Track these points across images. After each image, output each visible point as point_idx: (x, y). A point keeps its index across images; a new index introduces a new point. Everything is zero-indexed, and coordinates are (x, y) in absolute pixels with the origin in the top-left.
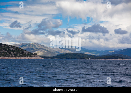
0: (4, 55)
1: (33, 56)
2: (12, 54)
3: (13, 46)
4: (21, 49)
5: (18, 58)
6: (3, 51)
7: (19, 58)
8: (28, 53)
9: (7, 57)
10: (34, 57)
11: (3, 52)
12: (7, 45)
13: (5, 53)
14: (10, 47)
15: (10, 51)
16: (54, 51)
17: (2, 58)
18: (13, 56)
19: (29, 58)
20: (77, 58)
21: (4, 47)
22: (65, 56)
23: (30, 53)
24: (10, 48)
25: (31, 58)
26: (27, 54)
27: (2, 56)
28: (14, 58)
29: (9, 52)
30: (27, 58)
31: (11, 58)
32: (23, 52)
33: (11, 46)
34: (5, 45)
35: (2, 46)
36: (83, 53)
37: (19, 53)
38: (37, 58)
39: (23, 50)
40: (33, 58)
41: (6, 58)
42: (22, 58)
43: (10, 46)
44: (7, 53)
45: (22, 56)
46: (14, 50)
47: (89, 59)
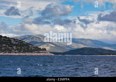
0: (5, 50)
1: (41, 51)
2: (15, 48)
3: (16, 39)
4: (25, 43)
5: (22, 54)
6: (4, 45)
7: (24, 54)
8: (35, 48)
9: (9, 53)
10: (43, 52)
11: (3, 47)
12: (9, 38)
13: (6, 48)
14: (12, 40)
15: (12, 45)
16: (64, 45)
17: (2, 54)
18: (17, 51)
19: (36, 54)
20: (95, 55)
21: (5, 40)
22: (80, 52)
23: (38, 48)
24: (12, 42)
25: (39, 54)
26: (34, 50)
27: (2, 51)
28: (17, 54)
29: (11, 47)
30: (33, 54)
31: (14, 54)
32: (28, 46)
33: (14, 39)
34: (5, 37)
35: (2, 39)
36: (100, 47)
37: (23, 48)
38: (46, 54)
39: (29, 44)
40: (41, 54)
41: (7, 54)
42: (27, 54)
43: (12, 38)
44: (8, 48)
45: (28, 52)
46: (17, 44)
47: (111, 55)
